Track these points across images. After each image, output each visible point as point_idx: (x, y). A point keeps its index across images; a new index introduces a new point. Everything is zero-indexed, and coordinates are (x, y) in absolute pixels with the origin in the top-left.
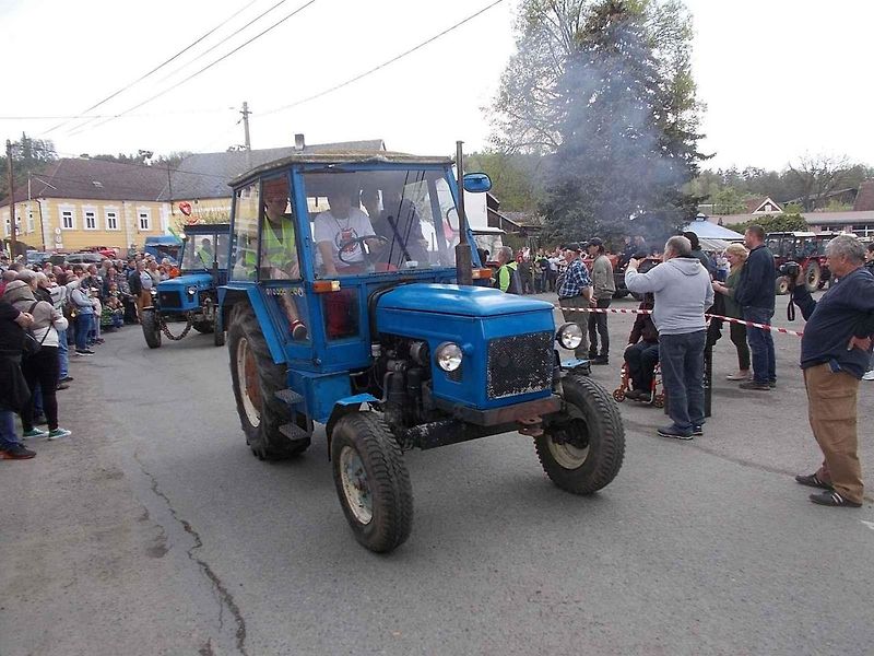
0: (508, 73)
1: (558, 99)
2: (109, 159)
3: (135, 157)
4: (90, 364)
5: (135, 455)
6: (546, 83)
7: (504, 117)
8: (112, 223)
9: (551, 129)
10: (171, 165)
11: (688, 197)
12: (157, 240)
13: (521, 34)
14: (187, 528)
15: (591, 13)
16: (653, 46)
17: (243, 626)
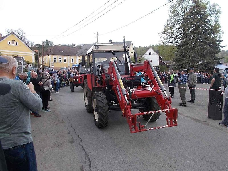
0: (166, 24)
1: (180, 31)
2: (65, 46)
3: (71, 45)
4: (58, 95)
5: (67, 118)
6: (177, 26)
7: (165, 36)
8: (65, 61)
9: (178, 38)
10: (79, 47)
11: (217, 58)
12: (75, 65)
13: (170, 14)
14: (79, 137)
15: (190, 7)
16: (208, 16)
17: (91, 163)
